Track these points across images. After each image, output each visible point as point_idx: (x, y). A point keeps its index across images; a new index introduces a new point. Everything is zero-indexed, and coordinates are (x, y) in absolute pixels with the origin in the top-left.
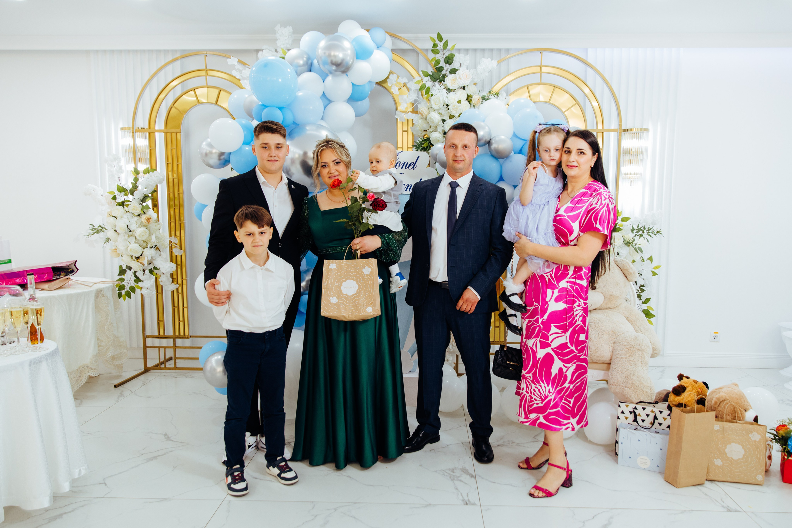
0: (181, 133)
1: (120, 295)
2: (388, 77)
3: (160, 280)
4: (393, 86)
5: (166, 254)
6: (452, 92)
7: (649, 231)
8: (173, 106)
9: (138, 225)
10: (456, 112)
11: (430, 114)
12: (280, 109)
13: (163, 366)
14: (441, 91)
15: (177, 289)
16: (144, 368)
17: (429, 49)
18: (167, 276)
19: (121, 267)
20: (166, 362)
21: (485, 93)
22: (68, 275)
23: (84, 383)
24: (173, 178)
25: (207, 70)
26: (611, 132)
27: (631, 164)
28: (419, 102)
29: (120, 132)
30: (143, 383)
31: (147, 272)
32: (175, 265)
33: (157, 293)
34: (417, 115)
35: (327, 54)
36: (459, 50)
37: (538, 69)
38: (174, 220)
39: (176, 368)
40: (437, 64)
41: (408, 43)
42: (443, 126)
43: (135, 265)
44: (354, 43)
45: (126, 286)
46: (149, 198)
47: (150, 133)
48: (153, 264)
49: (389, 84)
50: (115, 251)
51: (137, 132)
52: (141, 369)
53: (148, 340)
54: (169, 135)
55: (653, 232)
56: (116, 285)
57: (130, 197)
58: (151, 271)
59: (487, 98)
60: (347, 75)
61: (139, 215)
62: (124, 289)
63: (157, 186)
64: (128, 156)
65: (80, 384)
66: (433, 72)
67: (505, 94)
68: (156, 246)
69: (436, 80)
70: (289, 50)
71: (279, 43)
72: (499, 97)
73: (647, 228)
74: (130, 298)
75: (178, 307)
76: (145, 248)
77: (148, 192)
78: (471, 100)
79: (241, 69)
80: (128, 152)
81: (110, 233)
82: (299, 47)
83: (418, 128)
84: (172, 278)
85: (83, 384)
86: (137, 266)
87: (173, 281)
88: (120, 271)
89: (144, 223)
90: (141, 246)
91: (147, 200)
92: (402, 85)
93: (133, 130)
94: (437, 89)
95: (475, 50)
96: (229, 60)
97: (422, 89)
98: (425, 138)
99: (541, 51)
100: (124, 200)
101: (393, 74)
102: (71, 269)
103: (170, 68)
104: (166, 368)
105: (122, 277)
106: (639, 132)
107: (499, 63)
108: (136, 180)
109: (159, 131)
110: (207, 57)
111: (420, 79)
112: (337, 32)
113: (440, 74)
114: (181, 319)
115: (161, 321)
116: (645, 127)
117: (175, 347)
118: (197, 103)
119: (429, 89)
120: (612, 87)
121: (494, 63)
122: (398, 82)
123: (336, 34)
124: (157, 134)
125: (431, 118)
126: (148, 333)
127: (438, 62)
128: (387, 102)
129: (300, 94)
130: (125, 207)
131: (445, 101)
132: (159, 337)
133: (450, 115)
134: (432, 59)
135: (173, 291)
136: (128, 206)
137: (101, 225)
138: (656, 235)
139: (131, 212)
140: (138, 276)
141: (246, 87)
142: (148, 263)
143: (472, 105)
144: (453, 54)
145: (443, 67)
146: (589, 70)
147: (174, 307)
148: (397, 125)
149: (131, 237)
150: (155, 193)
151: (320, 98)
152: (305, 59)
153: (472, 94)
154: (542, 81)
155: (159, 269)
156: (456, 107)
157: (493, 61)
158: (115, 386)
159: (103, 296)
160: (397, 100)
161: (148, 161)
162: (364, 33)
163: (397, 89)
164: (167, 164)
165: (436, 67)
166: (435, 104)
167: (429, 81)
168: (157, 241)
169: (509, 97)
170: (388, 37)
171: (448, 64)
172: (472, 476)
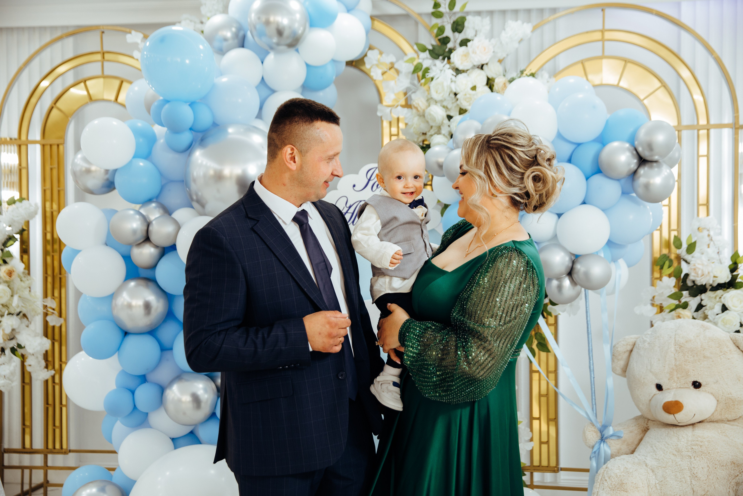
0: (65, 146)
3: (26, 364)
4: (374, 67)
5: (37, 324)
6: (463, 74)
8: (54, 105)
10: (469, 104)
11: (429, 109)
12: (192, 104)
14: (443, 72)
15: (53, 377)
17: (430, 12)
20: (34, 491)
21: (514, 75)
24: (52, 210)
25: (103, 53)
26: (723, 129)
28: (414, 90)
31: (8, 352)
33: (22, 385)
34: (410, 110)
35: (263, 20)
37: (598, 36)
38: (51, 273)
40: (441, 33)
41: (400, 5)
42: (449, 126)
46: (16, 240)
47: (20, 146)
49: (367, 66)
51: (3, 144)
53: (7, 456)
58: (14, 351)
60: (297, 51)
63: (28, 223)
66: (434, 45)
67: (546, 75)
68: (20, 312)
69: (438, 57)
70: (211, 18)
72: (537, 79)
75: (53, 405)
77: (13, 231)
78: (493, 85)
83: (412, 130)
84: (46, 361)
91: (12, 243)
92: (390, 66)
94: (437, 68)
95: (504, 12)
96: (128, 36)
97: (417, 71)
98: (424, 146)
99: (602, 8)
101: (372, 50)
107: (536, 26)
109: (34, 142)
110: (104, 35)
111: (415, 56)
113: (445, 47)
114: (57, 423)
115: (28, 426)
117: (46, 467)
118: (88, 100)
119: (427, 70)
120: (721, 61)
121: (528, 27)
122: (381, 62)
124: (30, 146)
125: (430, 114)
126: (8, 445)
127: (442, 30)
129: (224, 80)
131: (450, 88)
132: (23, 451)
133: (460, 108)
134: (433, 26)
135: (47, 380)
142: (9, 338)
143: (495, 92)
144: (463, 17)
145: (449, 37)
146: (685, 35)
147: (46, 406)
148: (382, 127)
150: (26, 232)
151: (257, 87)
152: (234, 29)
153: (494, 76)
154: (606, 53)
155: (24, 347)
156: (468, 96)
160: (380, 89)
161: (16, 186)
163: (380, 72)
164: (44, 191)
165: (440, 37)
166: (437, 92)
167: (427, 58)
168: (23, 305)
169: (553, 80)
171: (456, 33)
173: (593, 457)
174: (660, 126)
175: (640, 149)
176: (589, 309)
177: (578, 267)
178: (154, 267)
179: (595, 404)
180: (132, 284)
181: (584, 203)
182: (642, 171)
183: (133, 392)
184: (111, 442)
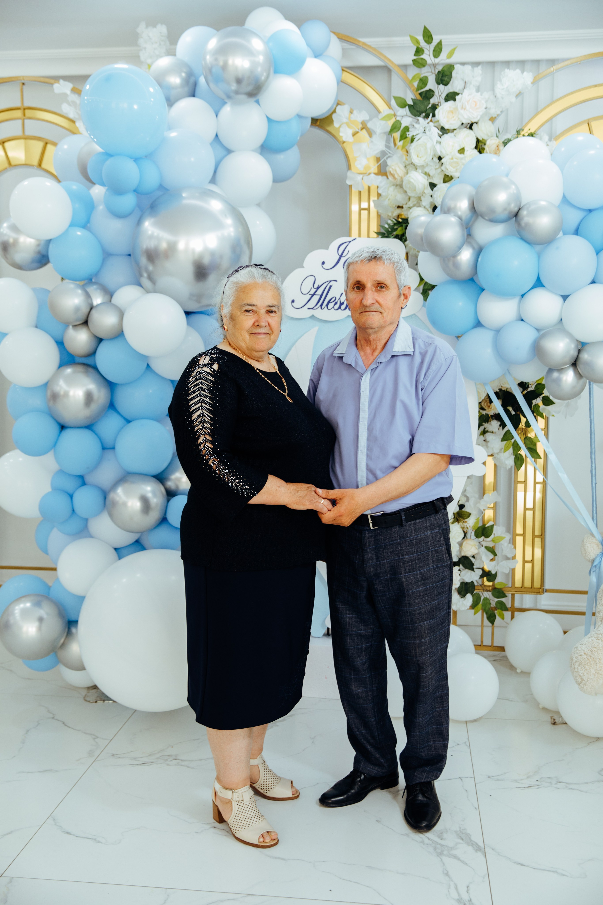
4: (343, 126)
6: (450, 134)
10: (456, 170)
11: (408, 176)
12: (137, 162)
14: (428, 131)
21: (509, 136)
25: (24, 109)
28: (389, 155)
34: (384, 177)
35: (221, 63)
40: (423, 86)
42: (432, 196)
44: (271, 43)
49: (336, 124)
60: (258, 102)
66: (415, 99)
67: (546, 137)
69: (420, 114)
78: (484, 149)
82: (175, 55)
83: (386, 203)
92: (360, 126)
94: (420, 126)
95: (492, 64)
96: (56, 86)
97: (395, 130)
98: (400, 220)
101: (342, 105)
107: (535, 80)
110: (24, 87)
111: (391, 112)
112: (243, 24)
113: (428, 102)
118: (7, 165)
119: (407, 129)
121: (526, 80)
122: (352, 120)
123: (242, 27)
125: (409, 182)
127: (424, 82)
129: (173, 135)
131: (435, 150)
133: (445, 175)
134: (414, 78)
144: (451, 66)
145: (433, 91)
148: (350, 199)
151: (211, 144)
152: (184, 75)
153: (485, 138)
156: (455, 160)
157: (524, 75)
160: (349, 153)
162: (289, 27)
163: (350, 132)
165: (420, 92)
166: (418, 156)
167: (407, 115)
169: (553, 143)
170: (334, 39)
171: (441, 85)
172: (478, 849)
173: (594, 572)
176: (593, 405)
177: (585, 356)
178: (93, 353)
179: (596, 513)
180: (68, 370)
181: (593, 282)
183: (71, 497)
184: (46, 552)
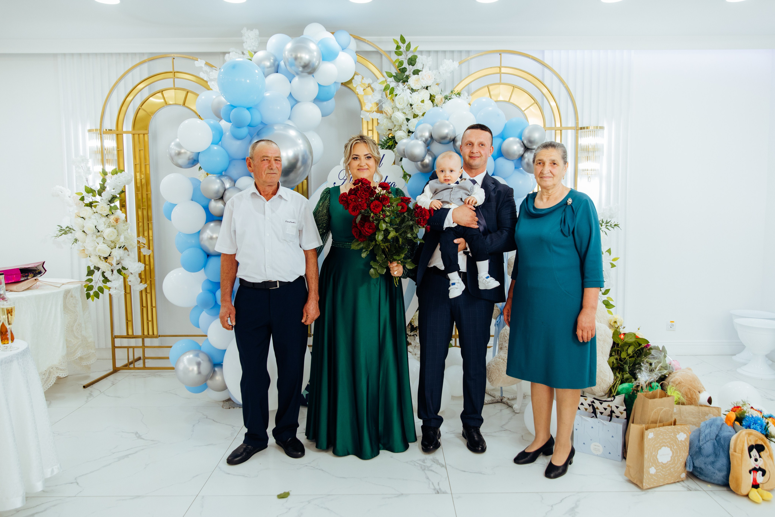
0: (149, 134)
1: (88, 296)
2: (353, 78)
3: (128, 280)
4: (358, 86)
5: (134, 254)
6: (416, 92)
7: (607, 224)
8: (141, 108)
9: (106, 225)
10: (420, 111)
11: (394, 114)
12: (249, 109)
13: (132, 366)
14: (404, 91)
15: (146, 289)
16: (112, 368)
17: (392, 51)
18: (135, 276)
19: (89, 267)
20: (135, 362)
21: (447, 93)
22: (36, 276)
23: (53, 384)
24: (141, 178)
25: (174, 73)
26: (568, 130)
27: (588, 160)
28: (383, 102)
29: (87, 134)
30: (112, 383)
31: (115, 272)
32: (144, 265)
33: (126, 294)
34: (381, 114)
35: (294, 56)
36: (421, 52)
37: (497, 70)
38: (142, 220)
39: (145, 368)
40: (401, 65)
41: (372, 45)
42: (407, 125)
43: (104, 266)
44: (320, 45)
45: (94, 286)
46: (118, 198)
47: (117, 135)
48: (122, 264)
49: (354, 85)
50: (83, 252)
51: (105, 134)
52: (109, 370)
53: (117, 340)
54: (136, 136)
55: (611, 225)
56: (84, 286)
57: (98, 198)
58: (119, 271)
59: (449, 97)
60: (313, 76)
61: (107, 216)
62: (92, 289)
63: (125, 186)
64: (96, 158)
65: (49, 385)
66: (397, 73)
67: (466, 94)
68: (124, 246)
69: (400, 81)
70: (255, 53)
71: (245, 46)
72: (460, 97)
73: (605, 221)
74: (99, 299)
75: (146, 307)
76: (113, 249)
77: (116, 193)
78: (434, 100)
79: (208, 71)
80: (96, 154)
81: (78, 234)
82: (266, 50)
83: (383, 127)
84: (141, 278)
85: (51, 385)
86: (106, 267)
87: (141, 280)
88: (88, 272)
89: (112, 223)
90: (109, 247)
91: (115, 200)
92: (367, 85)
93: (101, 132)
94: (400, 88)
95: (437, 52)
96: (196, 62)
97: (387, 89)
98: (390, 137)
99: (500, 53)
100: (92, 201)
101: (357, 75)
102: (38, 270)
103: (137, 70)
104: (135, 368)
105: (90, 277)
106: (595, 130)
107: (460, 64)
108: (104, 180)
109: (127, 132)
110: (174, 60)
111: (384, 79)
112: (303, 35)
113: (403, 74)
114: (150, 318)
115: (130, 321)
116: (600, 125)
117: (144, 347)
118: (165, 105)
119: (393, 89)
120: (568, 87)
121: (456, 64)
122: (363, 83)
123: (302, 36)
124: (125, 135)
125: (395, 117)
126: (116, 333)
127: (401, 63)
128: (353, 103)
129: (268, 94)
130: (93, 207)
131: (408, 101)
132: (128, 337)
133: (414, 114)
134: (396, 61)
135: (142, 291)
136: (96, 206)
137: (69, 226)
138: (613, 228)
139: (99, 212)
140: (106, 276)
141: (213, 89)
142: (116, 264)
143: (435, 105)
144: (416, 56)
145: (406, 68)
146: (547, 71)
147: (143, 307)
148: (362, 125)
149: (100, 238)
150: (123, 193)
151: (288, 98)
152: (272, 61)
153: (435, 94)
154: (502, 82)
155: (128, 269)
156: (419, 106)
157: (455, 62)
158: (84, 387)
159: (72, 297)
160: (362, 100)
161: (116, 163)
162: (329, 35)
163: (362, 89)
164: (135, 165)
165: (399, 68)
166: (399, 104)
167: (393, 81)
168: (125, 242)
169: (470, 97)
170: (353, 40)
171: (411, 65)
172: (443, 466)
174: (536, 128)
175: (525, 142)
180: (212, 224)
182: (526, 155)
183: (214, 294)
184: (198, 326)
